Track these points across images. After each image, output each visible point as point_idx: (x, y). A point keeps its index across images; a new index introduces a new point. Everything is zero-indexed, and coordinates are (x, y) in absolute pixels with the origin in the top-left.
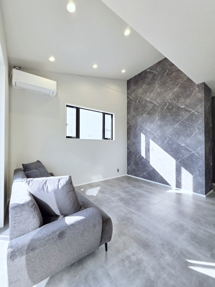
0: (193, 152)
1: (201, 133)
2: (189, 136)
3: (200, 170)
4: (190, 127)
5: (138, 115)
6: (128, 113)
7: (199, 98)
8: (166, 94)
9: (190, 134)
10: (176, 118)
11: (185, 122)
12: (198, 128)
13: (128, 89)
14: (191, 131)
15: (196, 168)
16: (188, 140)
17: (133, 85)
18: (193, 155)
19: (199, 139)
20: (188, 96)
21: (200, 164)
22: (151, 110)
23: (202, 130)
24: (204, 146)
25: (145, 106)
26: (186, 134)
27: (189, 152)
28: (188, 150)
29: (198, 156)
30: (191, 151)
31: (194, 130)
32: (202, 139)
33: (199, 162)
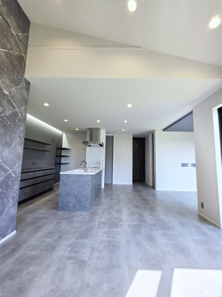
0: (10, 171)
1: (21, 144)
2: (8, 144)
3: (14, 197)
4: (11, 132)
9: (9, 142)
11: (6, 121)
12: (20, 137)
14: (11, 139)
15: (11, 196)
16: (7, 152)
18: (9, 177)
19: (18, 152)
21: (15, 187)
24: (21, 162)
26: (5, 140)
27: (5, 171)
28: (4, 168)
29: (15, 177)
30: (8, 170)
31: (15, 138)
32: (21, 152)
33: (14, 186)
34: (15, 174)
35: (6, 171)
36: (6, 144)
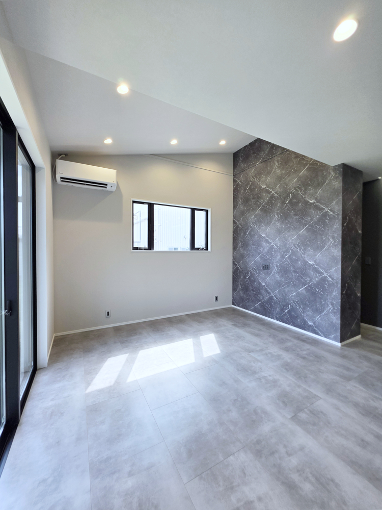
0: (325, 275)
1: (337, 245)
2: (319, 248)
3: (334, 303)
4: (321, 235)
5: (248, 210)
6: (235, 207)
7: (335, 188)
8: (289, 179)
9: (321, 245)
10: (303, 218)
11: (315, 226)
12: (333, 238)
13: (235, 166)
14: (323, 242)
15: (329, 300)
16: (319, 256)
17: (242, 161)
18: (324, 280)
19: (334, 255)
20: (320, 185)
21: (334, 294)
22: (267, 204)
23: (339, 240)
24: (340, 266)
25: (258, 197)
26: (315, 245)
27: (319, 274)
28: (319, 271)
29: (332, 282)
30: (323, 273)
31: (327, 240)
32: (338, 254)
33: (332, 291)
34: (333, 279)
35: (321, 273)
36: (318, 248)
